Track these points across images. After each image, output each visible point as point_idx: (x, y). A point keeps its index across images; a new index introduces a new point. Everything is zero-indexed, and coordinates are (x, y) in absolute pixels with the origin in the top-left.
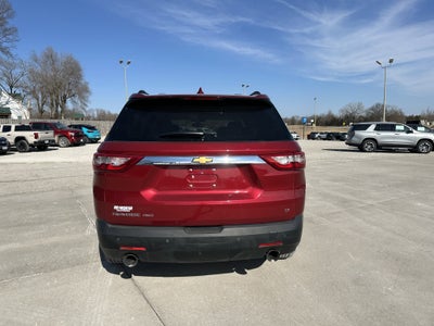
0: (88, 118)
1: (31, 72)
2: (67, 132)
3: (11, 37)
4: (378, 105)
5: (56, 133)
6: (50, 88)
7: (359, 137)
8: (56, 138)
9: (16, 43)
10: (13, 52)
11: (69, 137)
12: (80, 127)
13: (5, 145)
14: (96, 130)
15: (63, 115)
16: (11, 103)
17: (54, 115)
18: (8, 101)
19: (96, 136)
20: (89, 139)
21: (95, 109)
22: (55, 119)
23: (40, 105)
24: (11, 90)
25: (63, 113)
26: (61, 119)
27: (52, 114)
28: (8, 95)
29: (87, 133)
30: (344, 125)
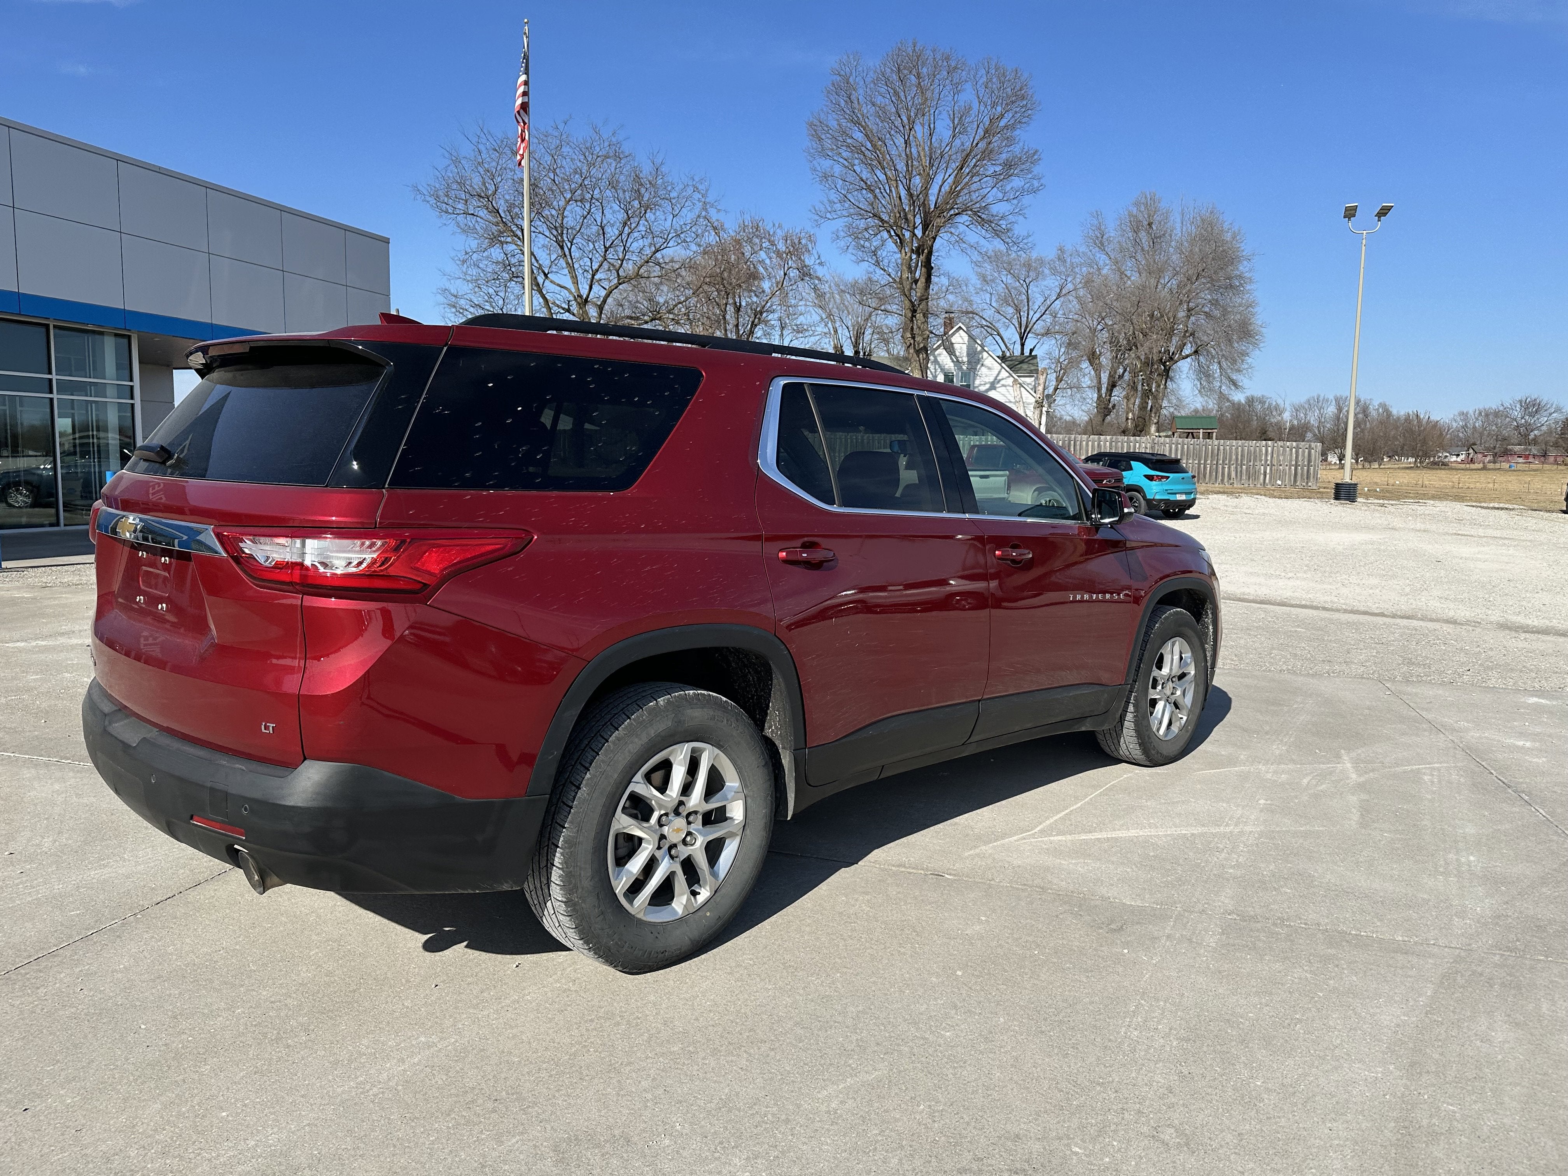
9: (1028, 199)
14: (1183, 471)
15: (1155, 421)
16: (1003, 386)
17: (1133, 419)
18: (996, 379)
19: (1176, 494)
20: (1149, 502)
21: (1331, 397)
22: (1134, 435)
23: (1104, 390)
24: (1023, 345)
25: (1156, 413)
26: (1148, 433)
27: (1127, 419)
28: (999, 361)
29: (1144, 483)
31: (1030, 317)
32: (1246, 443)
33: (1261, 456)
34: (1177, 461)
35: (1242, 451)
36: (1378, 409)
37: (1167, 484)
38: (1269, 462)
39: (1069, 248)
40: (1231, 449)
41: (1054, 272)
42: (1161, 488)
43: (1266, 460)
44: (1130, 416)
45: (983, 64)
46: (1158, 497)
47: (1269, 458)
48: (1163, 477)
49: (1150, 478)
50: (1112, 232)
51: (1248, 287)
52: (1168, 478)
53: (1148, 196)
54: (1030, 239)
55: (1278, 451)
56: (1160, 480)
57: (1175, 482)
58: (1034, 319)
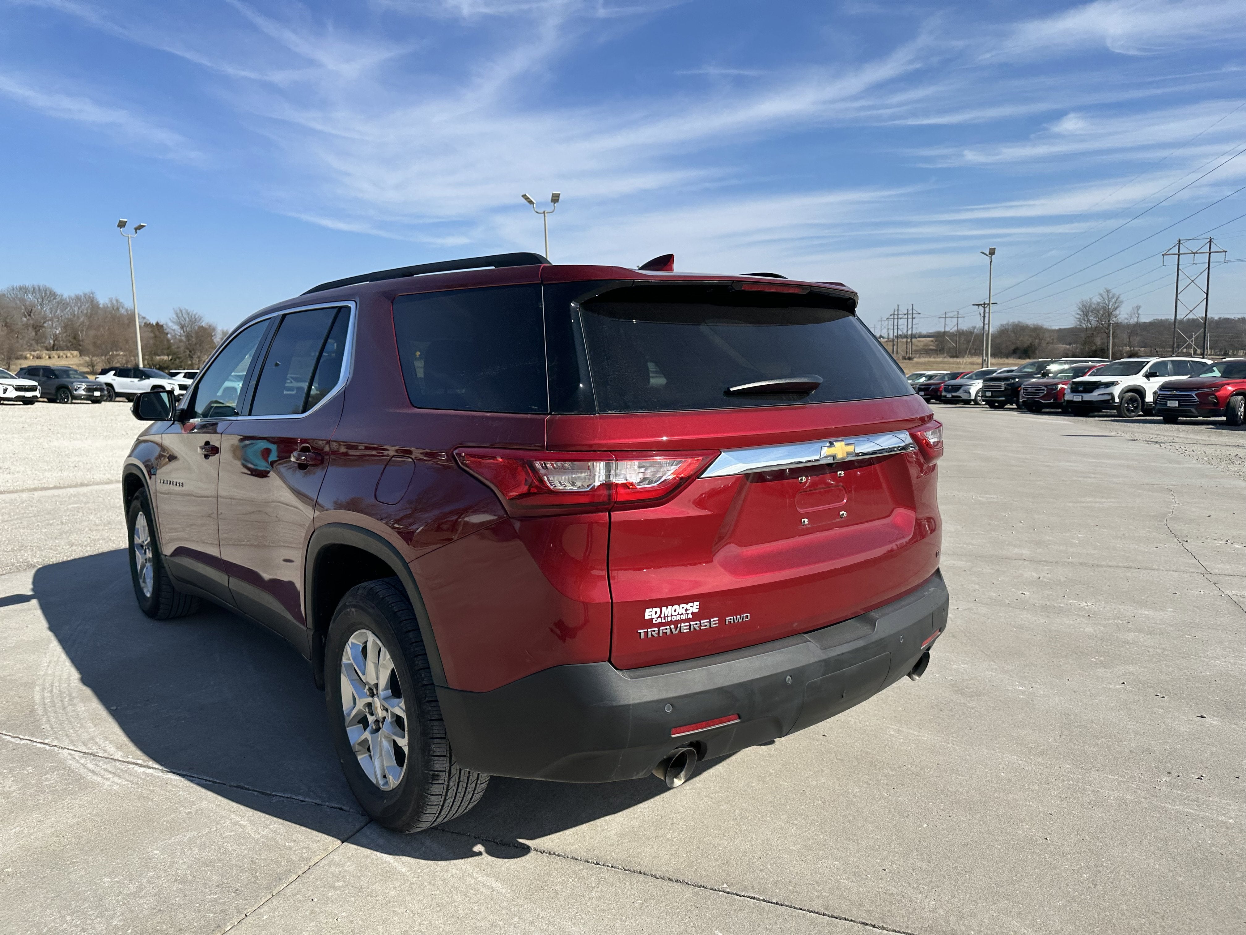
30: (418, 356)
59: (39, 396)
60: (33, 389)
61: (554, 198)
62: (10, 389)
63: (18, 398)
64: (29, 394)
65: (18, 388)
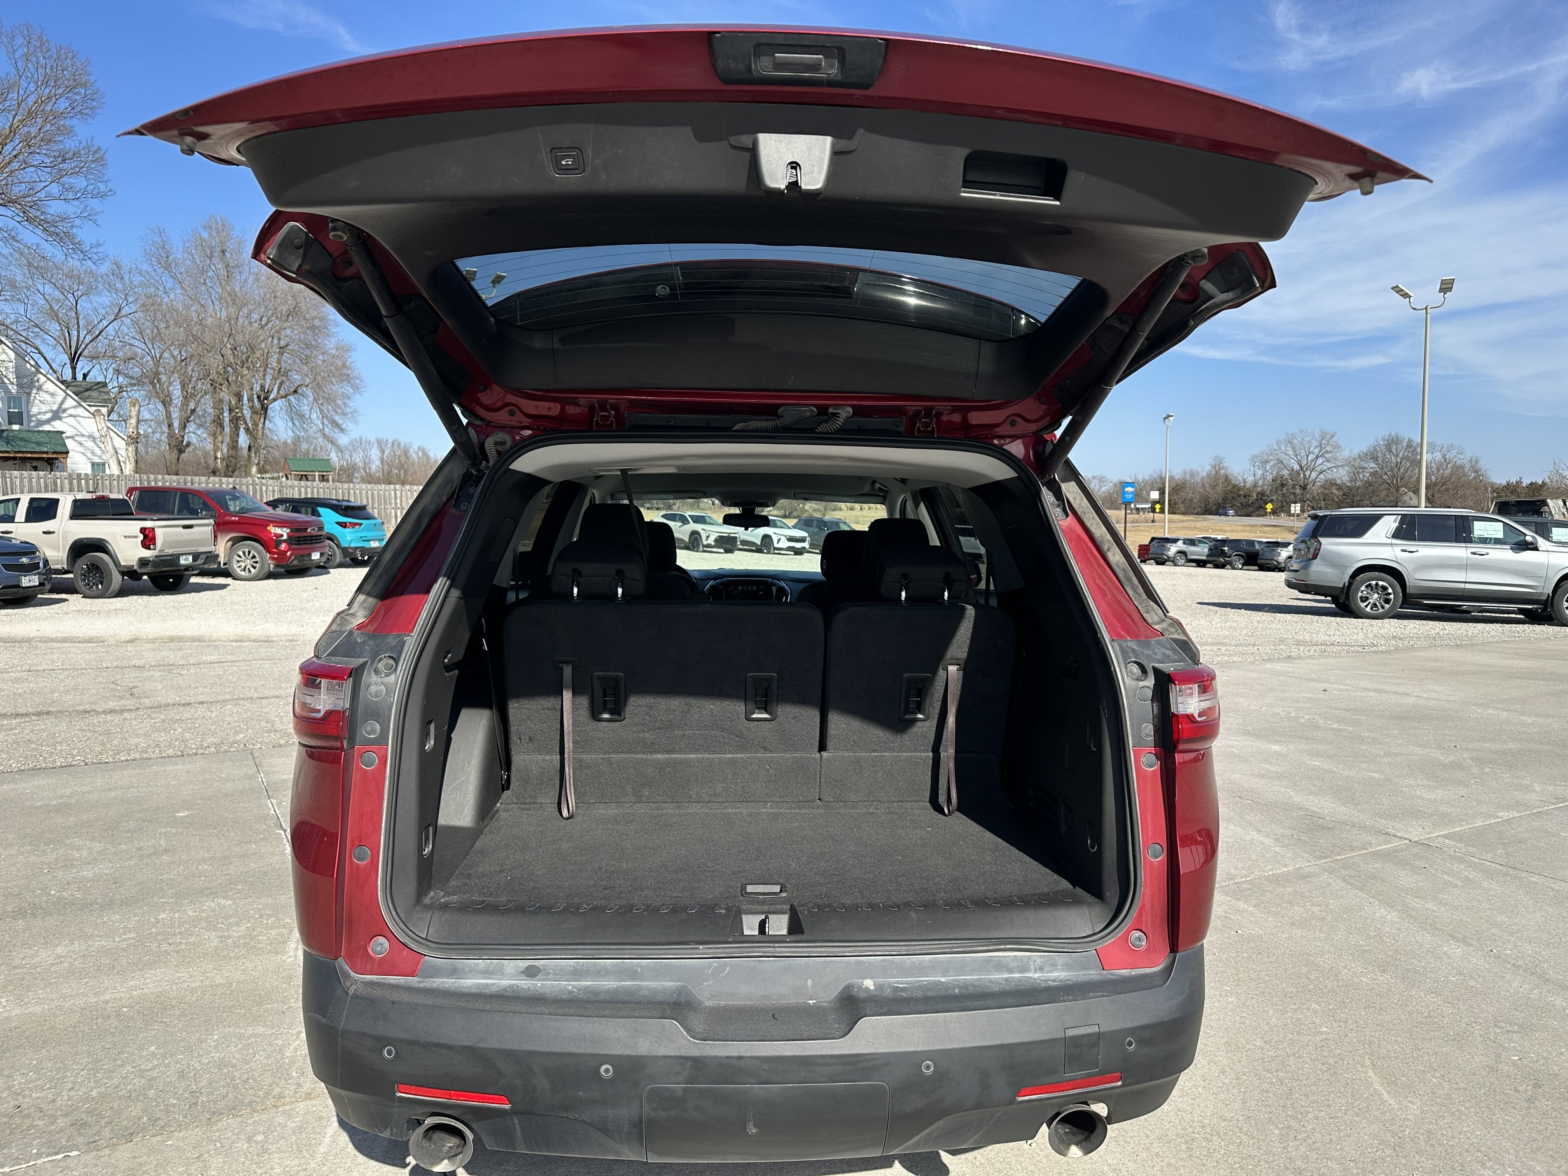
0: (347, 474)
1: (150, 306)
2: (264, 523)
3: (80, 182)
4: (1391, 443)
5: (221, 527)
6: (214, 362)
7: (1336, 562)
8: (222, 548)
9: (95, 204)
10: (85, 234)
11: (270, 544)
12: (312, 505)
13: (31, 568)
14: (369, 517)
15: (256, 461)
16: (71, 416)
17: (223, 459)
18: (60, 407)
19: (369, 541)
20: (345, 551)
21: (373, 440)
22: (226, 476)
23: (176, 424)
24: (74, 369)
25: (256, 453)
26: (248, 474)
27: (216, 458)
28: (63, 387)
29: (337, 531)
30: (1269, 510)
31: (81, 339)
32: (376, 487)
33: (390, 500)
34: (363, 508)
35: (373, 495)
36: (417, 453)
37: (362, 531)
38: (399, 506)
39: (125, 262)
40: (361, 493)
41: (110, 287)
42: (355, 535)
43: (396, 504)
44: (219, 455)
45: (22, 32)
46: (353, 545)
47: (398, 501)
48: (356, 524)
49: (343, 525)
50: (178, 254)
51: (334, 330)
52: (361, 524)
53: (219, 220)
54: (100, 249)
55: (407, 495)
56: (353, 527)
57: (368, 529)
58: (87, 340)
59: (807, 547)
60: (802, 540)
61: (1443, 287)
62: (783, 539)
63: (790, 549)
64: (798, 545)
65: (791, 539)
